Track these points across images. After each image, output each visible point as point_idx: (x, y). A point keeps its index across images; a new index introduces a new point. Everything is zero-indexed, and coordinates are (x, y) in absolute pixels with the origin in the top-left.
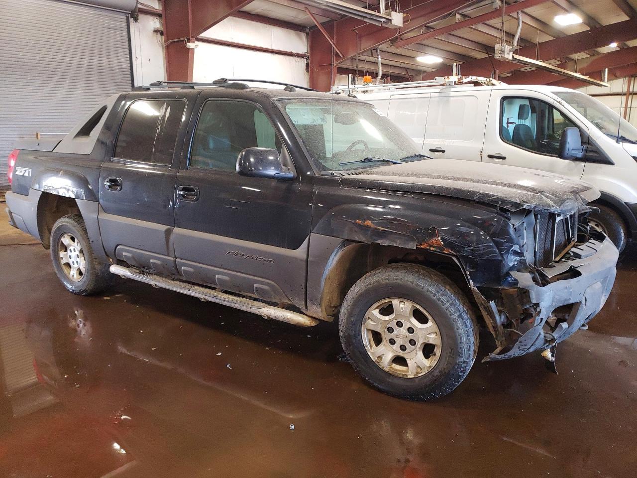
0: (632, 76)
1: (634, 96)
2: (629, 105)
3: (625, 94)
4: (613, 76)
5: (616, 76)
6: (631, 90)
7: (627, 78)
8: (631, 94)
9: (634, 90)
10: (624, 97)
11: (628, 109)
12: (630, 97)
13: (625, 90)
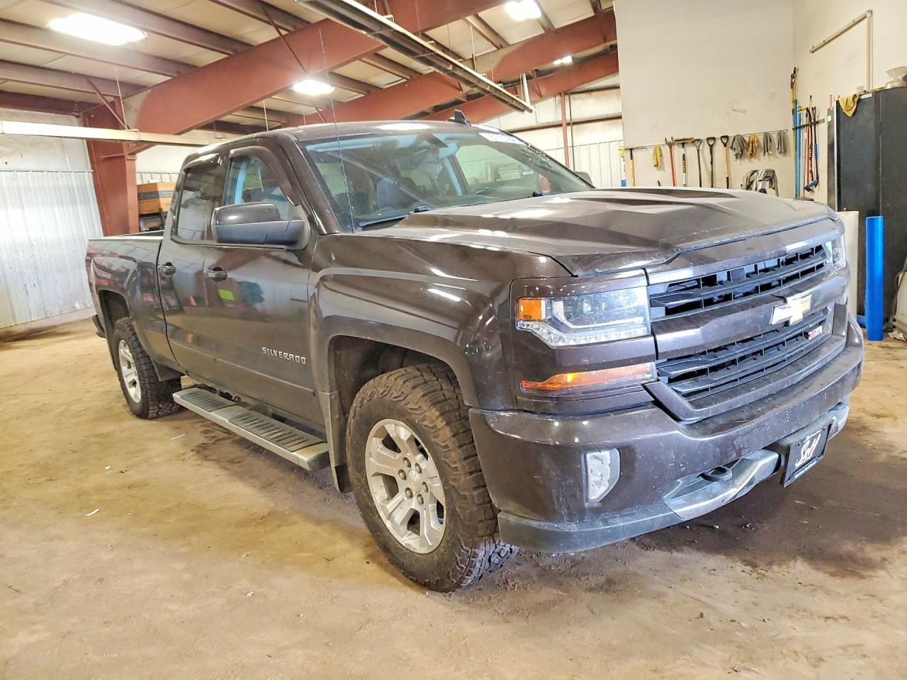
0: (566, 94)
1: (575, 127)
2: (570, 144)
3: (561, 125)
4: (538, 95)
5: (540, 95)
6: (568, 117)
7: (558, 98)
8: (568, 124)
9: (573, 117)
10: (560, 130)
11: (570, 150)
12: (569, 128)
13: (559, 119)
